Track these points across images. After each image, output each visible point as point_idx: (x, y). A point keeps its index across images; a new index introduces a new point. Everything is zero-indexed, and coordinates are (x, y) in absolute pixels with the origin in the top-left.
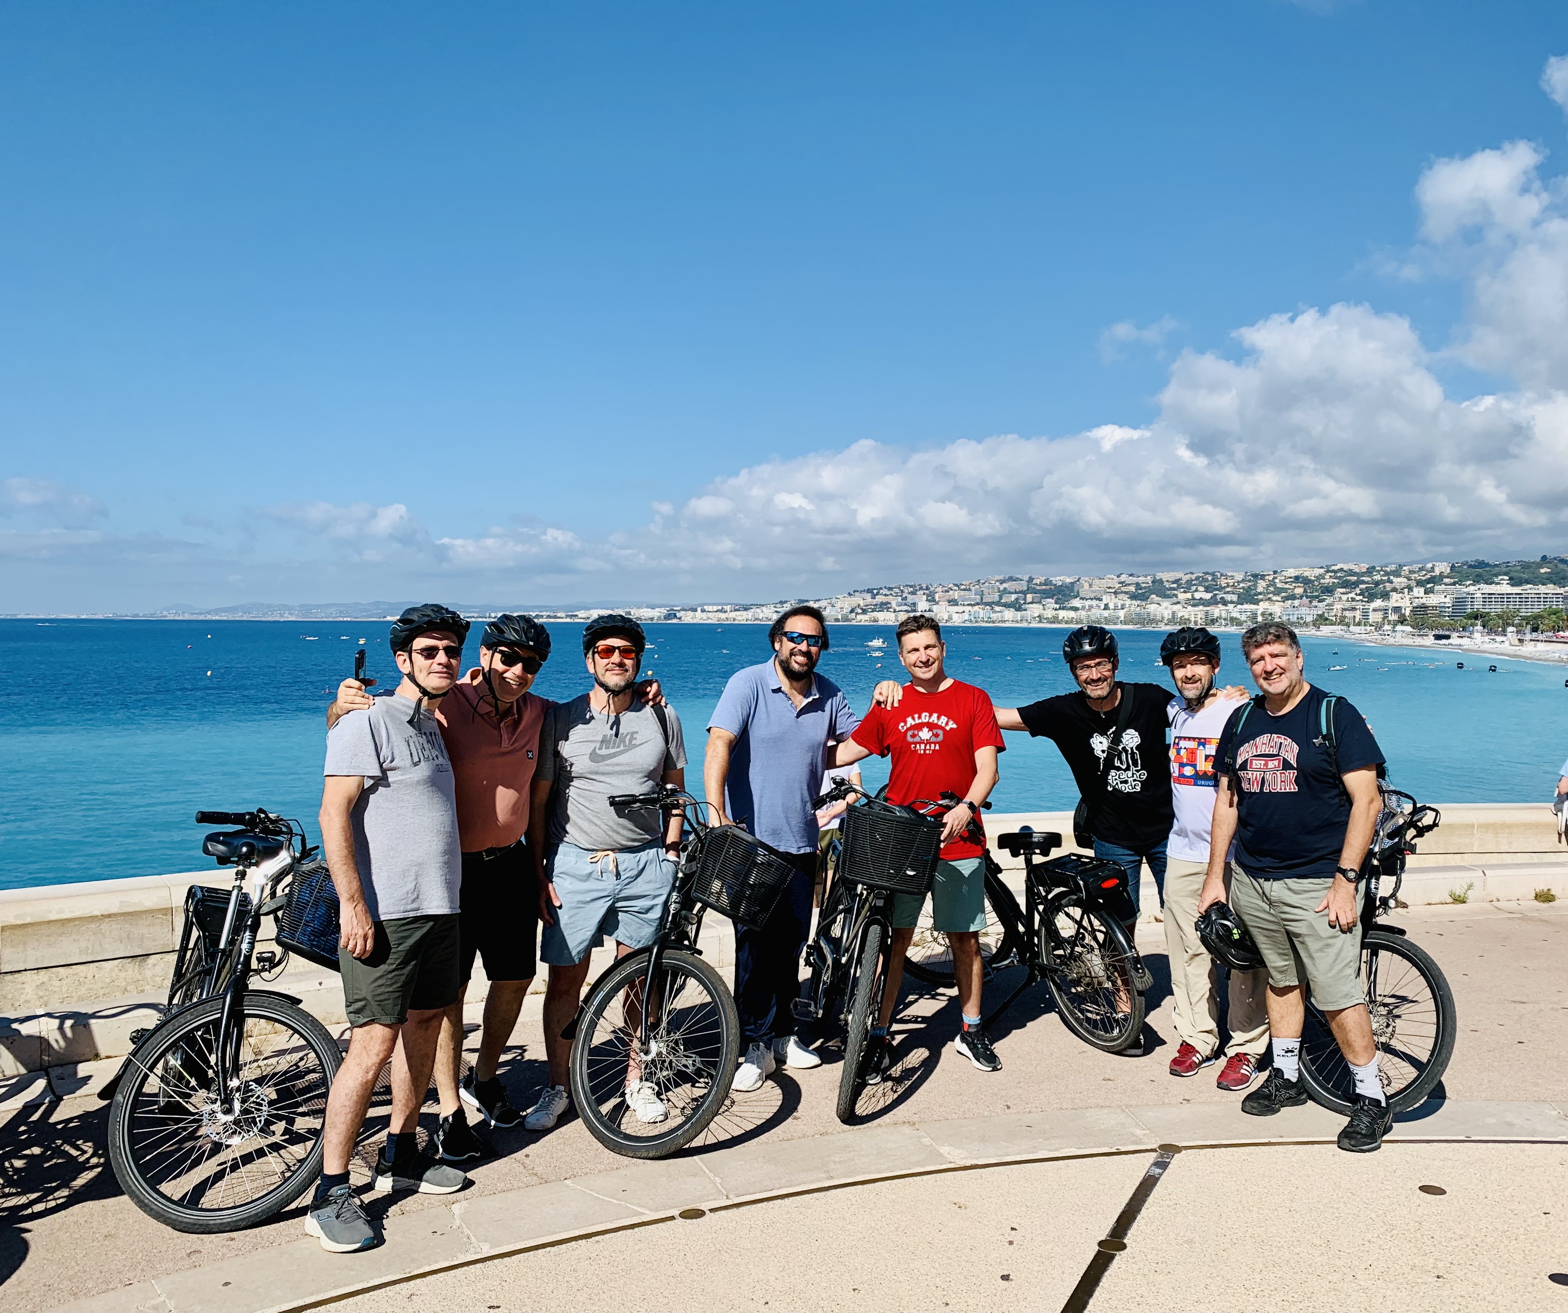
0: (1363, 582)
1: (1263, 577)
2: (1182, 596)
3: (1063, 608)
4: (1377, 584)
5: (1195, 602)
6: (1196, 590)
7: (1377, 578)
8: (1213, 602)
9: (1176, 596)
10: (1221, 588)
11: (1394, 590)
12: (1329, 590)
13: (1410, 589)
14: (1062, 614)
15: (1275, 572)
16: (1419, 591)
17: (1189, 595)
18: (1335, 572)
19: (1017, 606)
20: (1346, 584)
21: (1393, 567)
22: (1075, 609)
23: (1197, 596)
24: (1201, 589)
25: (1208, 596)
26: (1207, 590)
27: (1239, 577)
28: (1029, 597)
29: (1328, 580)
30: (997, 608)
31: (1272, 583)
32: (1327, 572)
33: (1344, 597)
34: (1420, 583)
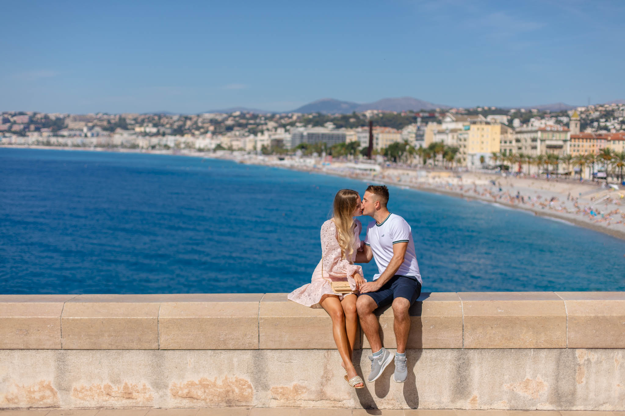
0: (251, 124)
1: (190, 119)
2: (138, 129)
3: (56, 136)
4: (258, 125)
5: (145, 134)
6: (147, 126)
7: (258, 121)
8: (157, 134)
9: (134, 129)
10: (163, 125)
11: (268, 130)
12: (230, 129)
13: (276, 129)
14: (53, 140)
15: (198, 116)
16: (281, 131)
17: (142, 129)
18: (235, 117)
19: (22, 134)
20: (240, 125)
21: (269, 115)
22: (63, 136)
23: (148, 130)
24: (150, 125)
25: (154, 130)
26: (155, 125)
27: (175, 118)
28: (32, 127)
29: (230, 122)
30: (7, 134)
31: (196, 123)
32: (230, 116)
33: (237, 133)
34: (284, 126)
